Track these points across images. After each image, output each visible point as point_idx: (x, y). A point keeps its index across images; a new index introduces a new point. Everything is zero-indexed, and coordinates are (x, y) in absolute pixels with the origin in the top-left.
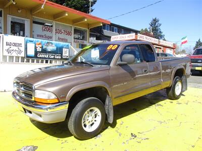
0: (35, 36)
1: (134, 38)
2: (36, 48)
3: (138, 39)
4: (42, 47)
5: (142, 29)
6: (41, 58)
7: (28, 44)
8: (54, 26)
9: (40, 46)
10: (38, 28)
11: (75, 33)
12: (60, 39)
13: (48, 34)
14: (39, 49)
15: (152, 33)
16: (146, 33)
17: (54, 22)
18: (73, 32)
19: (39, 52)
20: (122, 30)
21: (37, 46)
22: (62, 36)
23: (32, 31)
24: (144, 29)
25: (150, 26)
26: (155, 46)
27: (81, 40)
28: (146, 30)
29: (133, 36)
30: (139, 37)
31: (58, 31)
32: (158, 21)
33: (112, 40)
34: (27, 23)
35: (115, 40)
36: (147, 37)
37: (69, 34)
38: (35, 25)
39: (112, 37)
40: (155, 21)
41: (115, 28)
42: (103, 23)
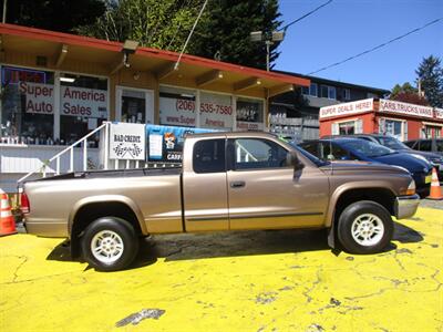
0: (164, 121)
1: (371, 108)
2: (164, 143)
3: (381, 110)
4: (175, 141)
5: (398, 86)
6: (173, 161)
7: (151, 137)
8: (198, 99)
9: (172, 139)
10: (169, 106)
11: (238, 108)
12: (209, 123)
13: (187, 114)
14: (170, 145)
15: (421, 93)
16: (405, 94)
17: (198, 91)
18: (234, 107)
19: (170, 150)
20: (348, 92)
21: (167, 139)
22: (214, 116)
23: (157, 112)
24: (401, 85)
25: (417, 76)
26: (424, 123)
27: (252, 121)
28: (407, 86)
29: (367, 104)
30: (385, 105)
31: (206, 108)
32: (438, 63)
33: (322, 116)
34: (149, 97)
35: (329, 115)
36: (404, 104)
37: (227, 111)
38: (164, 100)
39: (322, 109)
40: (430, 63)
41: (329, 88)
42: (294, 85)
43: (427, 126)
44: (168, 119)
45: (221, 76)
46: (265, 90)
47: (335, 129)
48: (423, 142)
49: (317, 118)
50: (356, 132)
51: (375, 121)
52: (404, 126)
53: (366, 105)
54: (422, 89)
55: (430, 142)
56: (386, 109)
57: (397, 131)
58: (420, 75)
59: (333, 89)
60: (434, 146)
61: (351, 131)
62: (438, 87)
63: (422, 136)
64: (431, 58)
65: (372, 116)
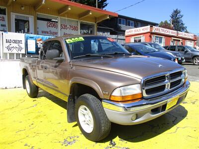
0: (40, 33)
1: (149, 31)
2: (36, 44)
3: (153, 31)
7: (28, 41)
8: (59, 22)
9: (41, 42)
10: (43, 25)
13: (53, 30)
14: (40, 45)
15: (172, 26)
16: (165, 25)
17: (59, 17)
18: (79, 27)
19: (40, 48)
20: (139, 23)
21: (38, 42)
23: (36, 28)
24: (163, 22)
26: (173, 38)
28: (166, 22)
29: (147, 29)
30: (155, 29)
31: (64, 27)
32: (180, 12)
34: (31, 19)
35: (129, 34)
36: (164, 29)
37: (75, 29)
38: (39, 22)
39: (126, 31)
40: (176, 12)
41: (131, 22)
42: (110, 16)
43: (174, 40)
44: (43, 32)
45: (70, 9)
46: (96, 19)
47: (132, 40)
48: (172, 47)
50: (142, 41)
51: (150, 36)
52: (163, 39)
54: (172, 24)
55: (175, 47)
56: (156, 31)
57: (160, 42)
58: (172, 18)
59: (133, 22)
60: (177, 49)
61: (140, 41)
62: (179, 23)
63: (172, 44)
64: (177, 10)
65: (149, 34)
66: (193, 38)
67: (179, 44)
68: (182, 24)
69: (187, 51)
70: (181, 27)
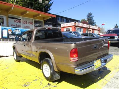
0: (10, 26)
1: (74, 25)
2: (8, 32)
3: (76, 25)
4: (12, 32)
5: (82, 20)
6: (11, 38)
7: (3, 30)
8: (22, 20)
9: (11, 31)
10: (12, 21)
11: (35, 23)
12: (26, 27)
13: (18, 24)
14: (10, 33)
16: (84, 22)
17: (22, 17)
18: (34, 22)
19: (10, 35)
20: (69, 20)
21: (9, 31)
22: (27, 25)
23: (8, 23)
24: (83, 19)
25: (87, 17)
26: (87, 29)
27: (40, 27)
28: (84, 20)
30: (77, 24)
31: (25, 22)
32: (92, 14)
33: (62, 26)
34: (5, 18)
35: (63, 26)
36: (82, 24)
37: (31, 23)
38: (10, 19)
39: (62, 24)
40: (90, 14)
41: (65, 19)
42: (51, 17)
44: (12, 25)
46: (43, 18)
47: (65, 30)
48: (86, 34)
49: (60, 27)
52: (82, 30)
53: (73, 24)
54: (88, 21)
56: (78, 25)
57: (80, 31)
58: (88, 17)
60: (89, 35)
61: (69, 30)
62: (91, 20)
63: (87, 32)
65: (74, 27)
66: (98, 29)
67: (91, 32)
68: (93, 21)
69: (94, 37)
70: (92, 23)
